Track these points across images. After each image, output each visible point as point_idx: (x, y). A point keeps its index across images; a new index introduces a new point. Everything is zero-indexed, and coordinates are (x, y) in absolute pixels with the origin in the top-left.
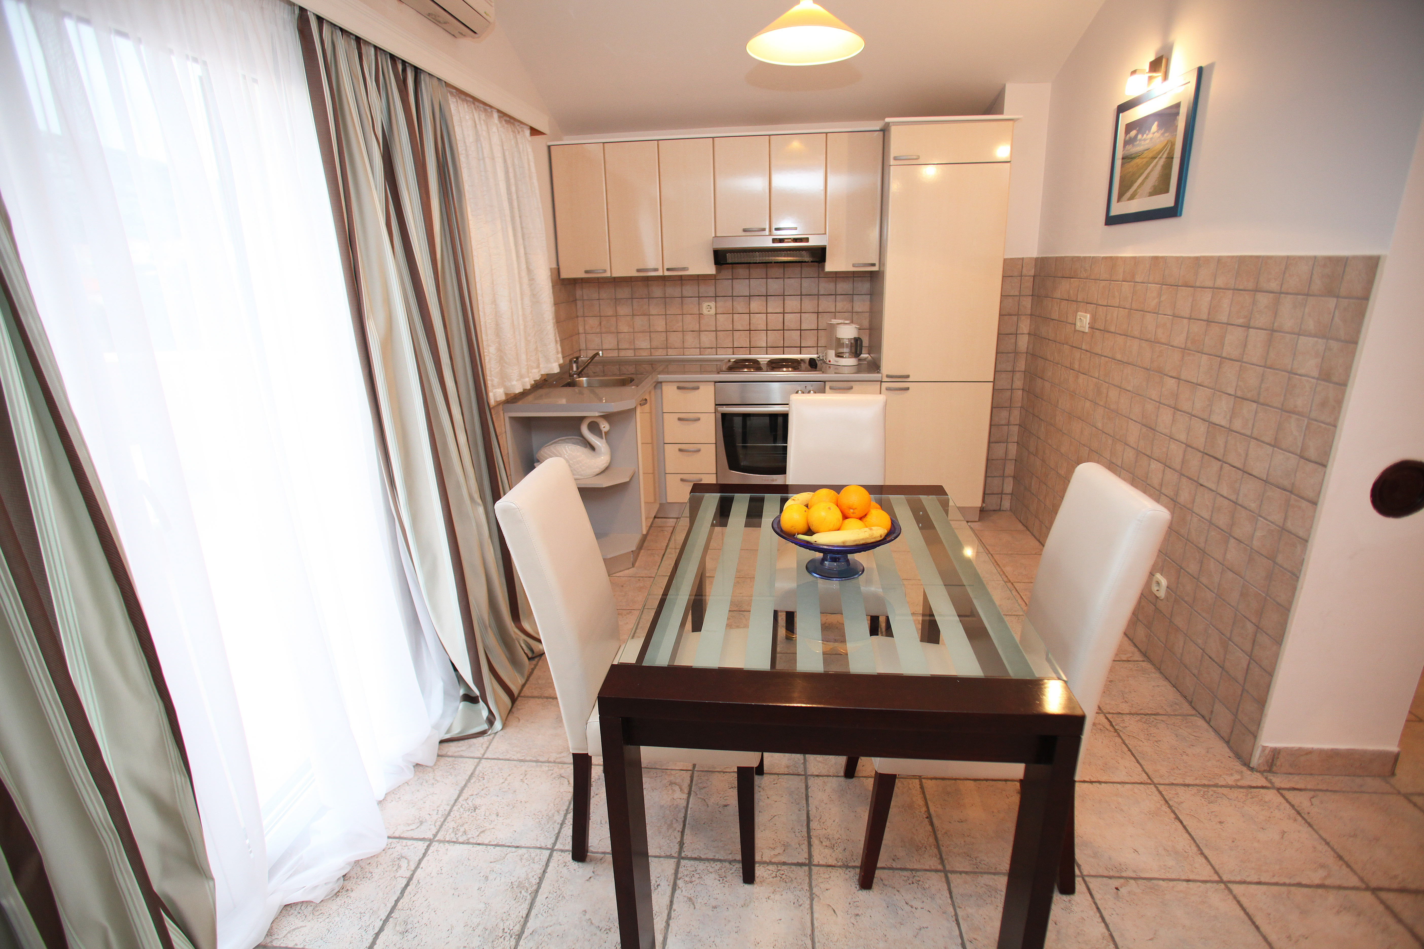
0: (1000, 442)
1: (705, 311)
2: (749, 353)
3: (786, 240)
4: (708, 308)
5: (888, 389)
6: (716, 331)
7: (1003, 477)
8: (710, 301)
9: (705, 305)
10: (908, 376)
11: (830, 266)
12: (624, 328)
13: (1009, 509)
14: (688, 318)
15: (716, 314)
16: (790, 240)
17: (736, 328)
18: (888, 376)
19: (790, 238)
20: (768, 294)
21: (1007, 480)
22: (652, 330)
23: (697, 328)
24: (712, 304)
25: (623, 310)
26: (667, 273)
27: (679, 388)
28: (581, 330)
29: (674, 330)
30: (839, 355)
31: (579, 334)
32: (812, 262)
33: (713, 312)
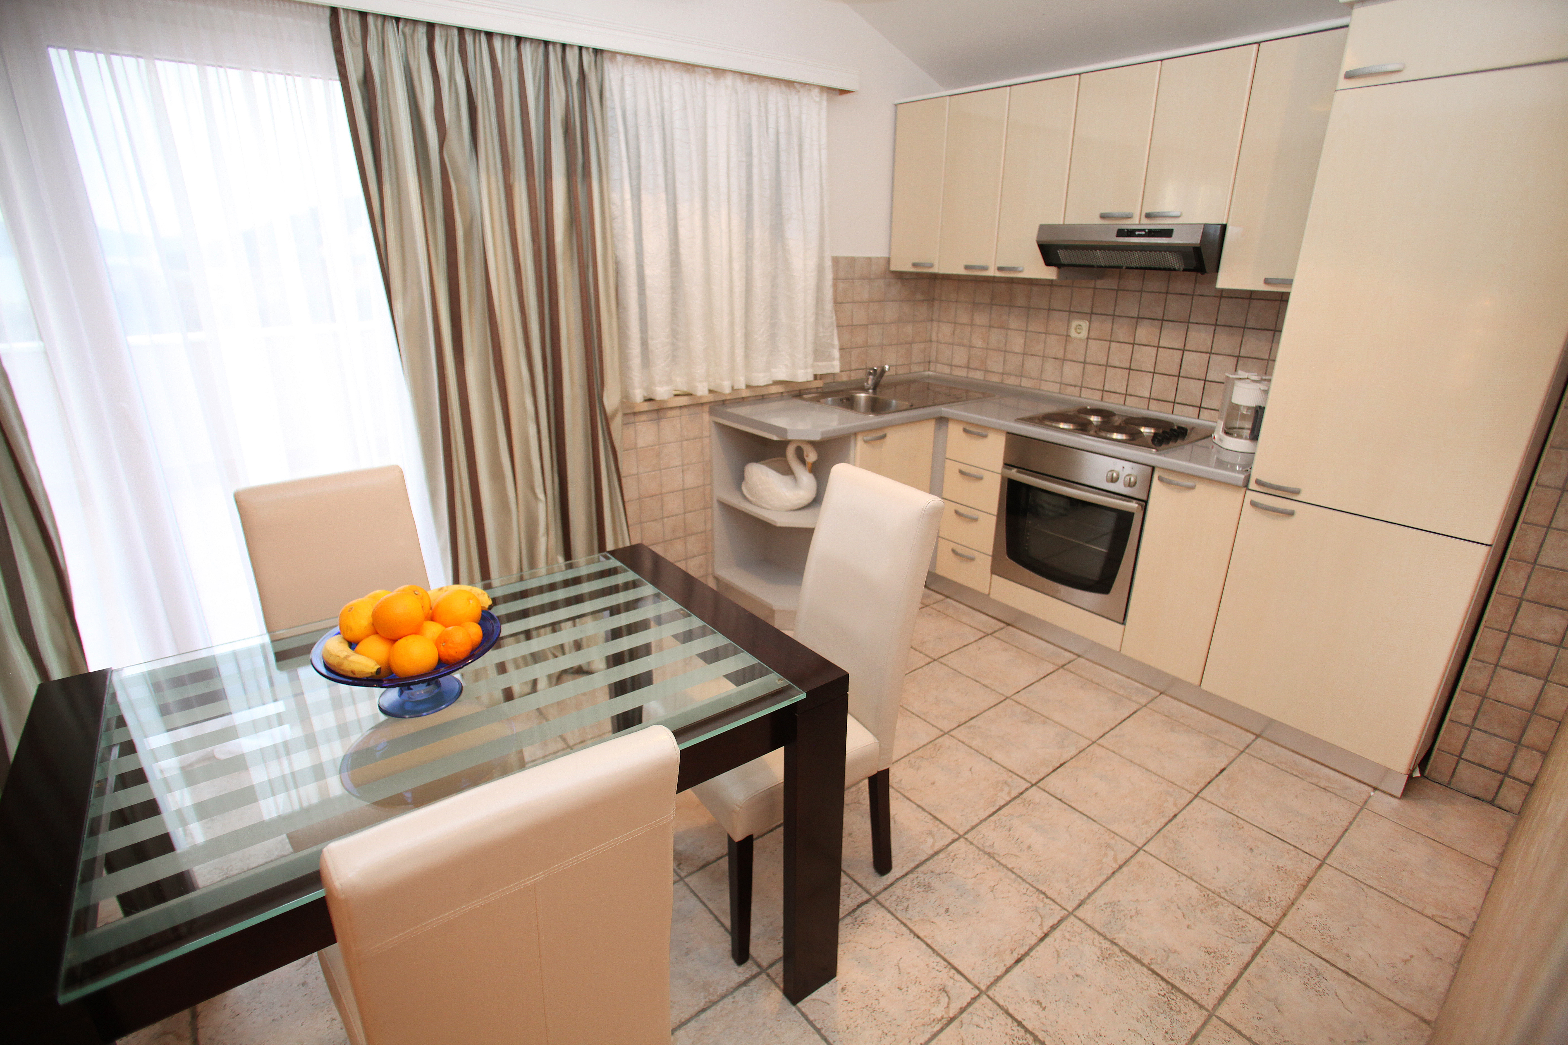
0: (1527, 674)
1: (1073, 333)
2: (1123, 403)
3: (1137, 233)
4: (1079, 329)
5: (1254, 504)
6: (1084, 363)
7: (1518, 743)
8: (1083, 319)
9: (1075, 323)
10: (1297, 492)
11: (1226, 280)
12: (978, 342)
13: (1517, 810)
14: (1052, 340)
15: (1088, 338)
16: (1143, 233)
17: (1111, 362)
18: (1258, 482)
19: (1144, 230)
20: (1165, 318)
21: (1524, 755)
22: (1008, 349)
23: (1060, 355)
24: (1085, 324)
25: (981, 318)
26: (998, 274)
27: (965, 430)
28: (934, 338)
29: (1033, 353)
30: (1228, 432)
31: (931, 341)
32: (1184, 270)
33: (1084, 334)
